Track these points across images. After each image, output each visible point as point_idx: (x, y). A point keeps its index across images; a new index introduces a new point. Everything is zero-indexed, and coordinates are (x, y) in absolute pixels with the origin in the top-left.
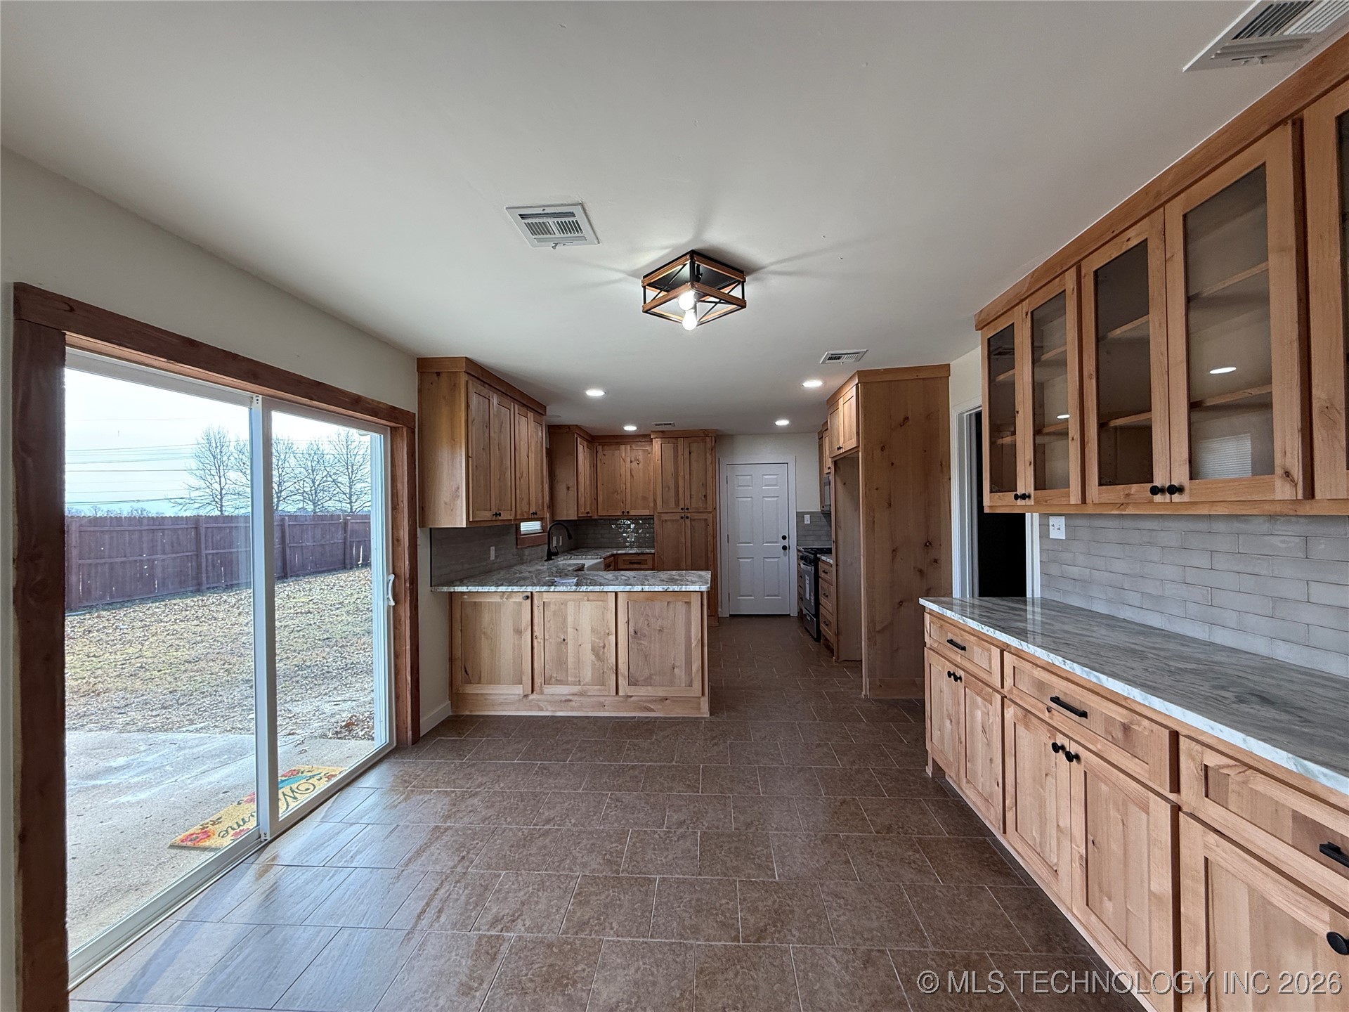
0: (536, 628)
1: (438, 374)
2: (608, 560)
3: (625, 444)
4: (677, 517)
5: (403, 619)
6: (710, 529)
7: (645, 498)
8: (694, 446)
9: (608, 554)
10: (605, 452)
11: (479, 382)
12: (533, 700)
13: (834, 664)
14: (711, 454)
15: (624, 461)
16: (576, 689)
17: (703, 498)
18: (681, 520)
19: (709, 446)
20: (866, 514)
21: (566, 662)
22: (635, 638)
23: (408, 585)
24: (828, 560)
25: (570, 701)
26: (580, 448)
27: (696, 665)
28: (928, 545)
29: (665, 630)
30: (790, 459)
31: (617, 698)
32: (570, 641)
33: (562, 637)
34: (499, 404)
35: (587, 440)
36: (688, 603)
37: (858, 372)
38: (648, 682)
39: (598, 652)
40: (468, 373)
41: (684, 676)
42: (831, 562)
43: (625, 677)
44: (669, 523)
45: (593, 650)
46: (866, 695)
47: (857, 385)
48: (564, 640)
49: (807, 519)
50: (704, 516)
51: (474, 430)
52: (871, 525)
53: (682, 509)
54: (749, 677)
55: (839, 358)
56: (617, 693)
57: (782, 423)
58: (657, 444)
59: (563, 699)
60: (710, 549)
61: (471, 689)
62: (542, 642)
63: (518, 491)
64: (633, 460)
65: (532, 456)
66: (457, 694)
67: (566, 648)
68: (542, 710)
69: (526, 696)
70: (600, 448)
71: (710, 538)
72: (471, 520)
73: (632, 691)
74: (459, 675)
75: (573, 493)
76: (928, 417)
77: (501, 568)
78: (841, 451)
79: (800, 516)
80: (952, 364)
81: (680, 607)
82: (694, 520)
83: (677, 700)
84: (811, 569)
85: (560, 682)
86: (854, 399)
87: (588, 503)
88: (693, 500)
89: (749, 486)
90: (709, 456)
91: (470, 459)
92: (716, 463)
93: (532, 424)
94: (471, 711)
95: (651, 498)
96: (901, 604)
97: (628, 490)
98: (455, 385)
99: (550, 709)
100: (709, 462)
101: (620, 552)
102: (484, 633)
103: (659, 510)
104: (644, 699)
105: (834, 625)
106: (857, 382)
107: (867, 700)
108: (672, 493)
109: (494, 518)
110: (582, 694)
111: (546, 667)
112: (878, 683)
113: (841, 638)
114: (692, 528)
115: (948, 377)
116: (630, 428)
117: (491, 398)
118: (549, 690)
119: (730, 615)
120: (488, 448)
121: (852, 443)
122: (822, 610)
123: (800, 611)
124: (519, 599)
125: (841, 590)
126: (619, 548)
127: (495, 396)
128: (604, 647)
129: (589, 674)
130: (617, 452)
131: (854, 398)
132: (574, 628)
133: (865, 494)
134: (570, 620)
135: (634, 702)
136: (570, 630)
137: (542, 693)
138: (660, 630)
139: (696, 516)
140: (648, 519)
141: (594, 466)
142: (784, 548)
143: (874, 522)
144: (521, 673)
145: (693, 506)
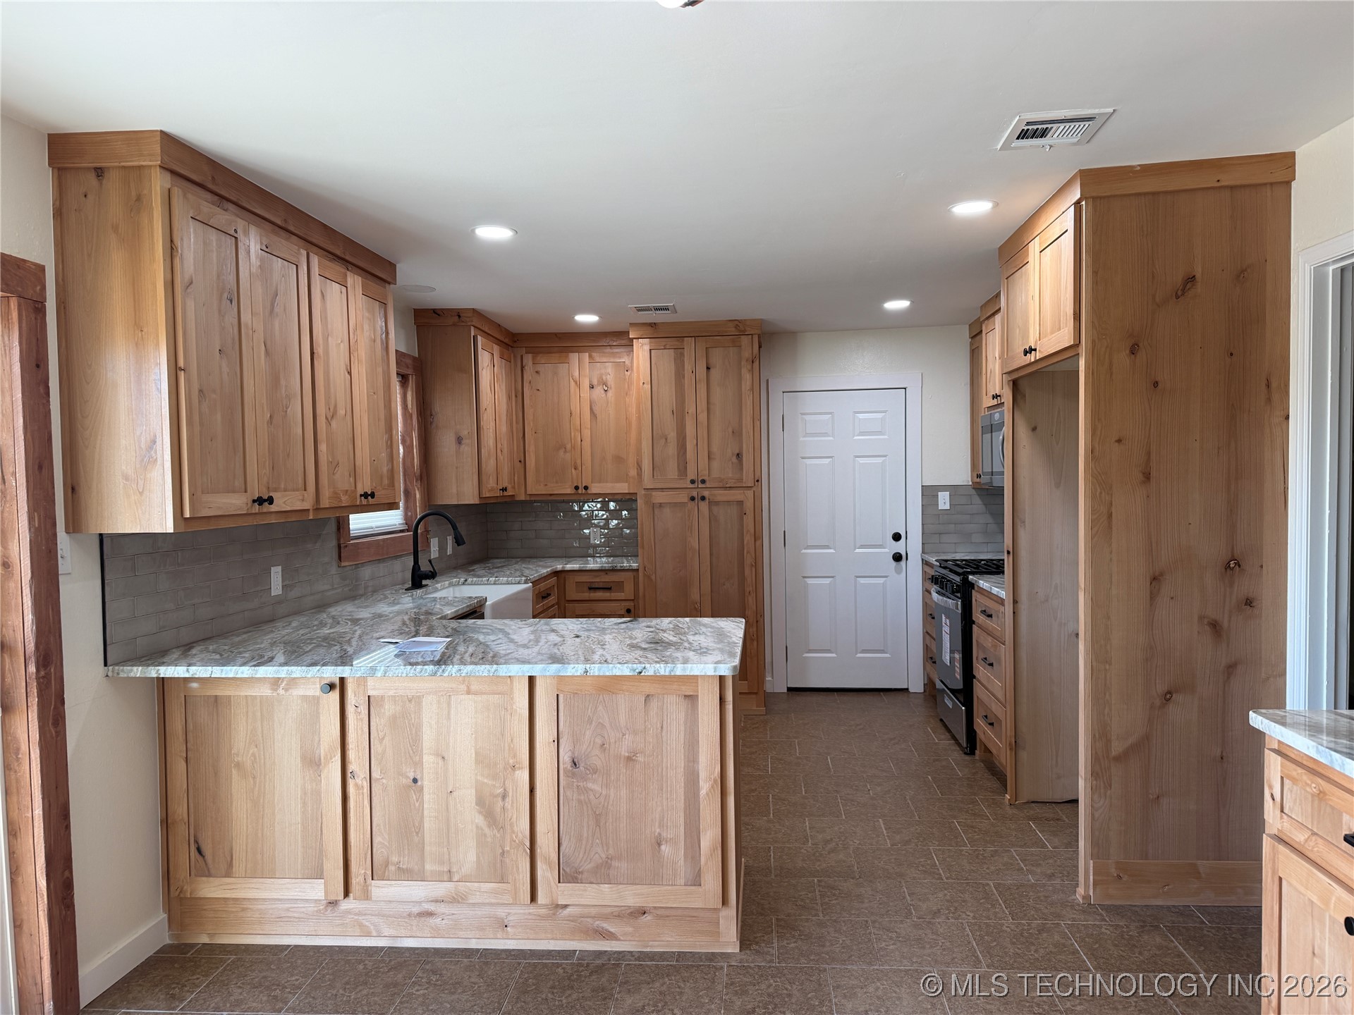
0: (351, 754)
1: (100, 172)
2: (543, 586)
3: (579, 349)
4: (683, 497)
5: (24, 747)
6: (749, 520)
7: (619, 460)
8: (717, 356)
9: (544, 571)
10: (540, 368)
11: (209, 196)
12: (348, 912)
13: (1010, 811)
14: (752, 370)
15: (578, 384)
16: (442, 889)
17: (734, 459)
18: (691, 504)
19: (747, 354)
20: (1093, 497)
21: (419, 830)
22: (574, 775)
23: (32, 669)
24: (995, 590)
25: (430, 914)
26: (484, 358)
27: (709, 837)
28: (1233, 566)
29: (640, 758)
30: (910, 378)
31: (533, 909)
32: (427, 783)
33: (412, 776)
34: (267, 249)
35: (499, 342)
36: (691, 699)
37: (1081, 171)
38: (603, 873)
39: (488, 808)
40: (173, 172)
41: (682, 862)
42: (1003, 594)
43: (550, 864)
44: (667, 511)
45: (480, 802)
46: (1086, 897)
47: (1077, 203)
48: (415, 781)
49: (944, 501)
50: (736, 495)
51: (190, 309)
52: (1103, 522)
53: (693, 482)
54: (827, 842)
55: (1044, 134)
56: (533, 898)
57: (897, 305)
58: (642, 348)
59: (416, 910)
60: (748, 560)
61: (211, 889)
62: (366, 785)
63: (323, 447)
64: (595, 382)
65: (360, 372)
66: (181, 899)
67: (420, 799)
68: (369, 935)
69: (333, 903)
70: (528, 359)
71: (748, 539)
72: (187, 515)
73: (567, 894)
74: (183, 856)
75: (469, 449)
76: (1241, 275)
77: (298, 612)
78: (1032, 357)
79: (929, 493)
80: (1296, 151)
81: (675, 708)
82: (717, 503)
83: (665, 915)
84: (954, 604)
85: (406, 874)
86: (1069, 239)
87: (505, 470)
88: (715, 464)
89: (825, 434)
90: (747, 376)
91: (182, 375)
92: (761, 389)
93: (359, 301)
94: (211, 935)
95: (632, 460)
96: (1168, 696)
97: (587, 444)
98: (139, 199)
99: (386, 932)
100: (746, 384)
101: (569, 567)
102: (238, 765)
103: (648, 482)
104: (593, 911)
105: (1007, 725)
106: (1078, 196)
107: (1088, 908)
108: (672, 450)
109: (256, 507)
110: (456, 899)
111: (377, 840)
112: (1114, 872)
113: (1023, 755)
114: (713, 519)
115: (1288, 184)
116: (587, 319)
117: (240, 235)
118: (384, 891)
119: (790, 689)
120: (234, 348)
121: (1064, 338)
122: (978, 690)
123: (929, 684)
124: (314, 690)
125: (1023, 655)
126: (569, 557)
127: (253, 231)
128: (504, 797)
129: (472, 857)
130: (563, 368)
131: (1071, 234)
132: (437, 755)
133: (1092, 453)
134: (428, 738)
135: (572, 919)
136: (428, 759)
137: (366, 896)
138: (629, 759)
139: (721, 495)
140: (627, 501)
141: (517, 396)
142: (897, 558)
143: (1110, 516)
144: (321, 854)
145: (715, 474)
